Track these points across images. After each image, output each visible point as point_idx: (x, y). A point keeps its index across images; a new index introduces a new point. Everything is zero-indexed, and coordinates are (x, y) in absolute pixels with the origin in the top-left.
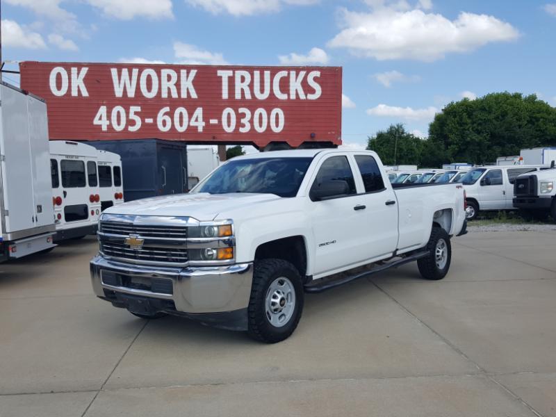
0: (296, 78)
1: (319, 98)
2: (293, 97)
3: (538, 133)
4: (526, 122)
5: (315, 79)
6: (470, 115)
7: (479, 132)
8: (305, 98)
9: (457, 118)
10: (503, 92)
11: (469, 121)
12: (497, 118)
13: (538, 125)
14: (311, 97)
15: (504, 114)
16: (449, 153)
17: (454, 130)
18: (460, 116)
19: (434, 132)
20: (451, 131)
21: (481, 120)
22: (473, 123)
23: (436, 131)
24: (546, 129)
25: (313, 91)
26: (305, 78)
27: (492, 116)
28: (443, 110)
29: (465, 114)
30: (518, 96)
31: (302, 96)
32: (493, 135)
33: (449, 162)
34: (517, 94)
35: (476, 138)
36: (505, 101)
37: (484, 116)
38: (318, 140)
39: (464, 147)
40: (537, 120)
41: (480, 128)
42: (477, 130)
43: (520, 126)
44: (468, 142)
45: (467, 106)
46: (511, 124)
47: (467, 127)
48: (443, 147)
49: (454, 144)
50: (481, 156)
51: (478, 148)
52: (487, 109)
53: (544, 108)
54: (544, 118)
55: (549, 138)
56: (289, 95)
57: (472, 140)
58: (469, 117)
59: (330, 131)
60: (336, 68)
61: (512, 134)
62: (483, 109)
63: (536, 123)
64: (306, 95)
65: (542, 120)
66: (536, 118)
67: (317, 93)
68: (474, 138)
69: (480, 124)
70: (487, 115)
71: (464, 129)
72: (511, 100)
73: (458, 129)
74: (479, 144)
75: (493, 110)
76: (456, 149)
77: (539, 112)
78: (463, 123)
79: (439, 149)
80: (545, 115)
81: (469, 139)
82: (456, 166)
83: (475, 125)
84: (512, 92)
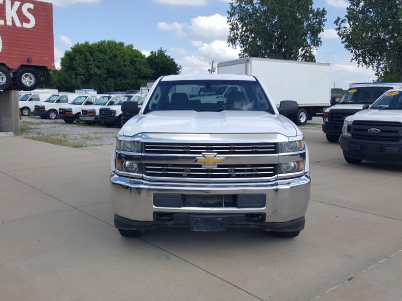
0: (12, 7)
1: (33, 28)
2: (9, 23)
3: (137, 71)
4: (128, 63)
5: (29, 10)
6: (92, 55)
7: (99, 68)
8: (21, 26)
9: (82, 56)
10: (112, 40)
11: (92, 58)
12: (110, 59)
13: (136, 66)
14: (26, 25)
15: (115, 56)
16: (79, 81)
17: (81, 65)
18: (84, 54)
19: (65, 64)
20: (79, 65)
21: (100, 59)
22: (94, 60)
23: (67, 64)
24: (140, 69)
25: (28, 21)
26: (20, 8)
27: (107, 57)
28: (71, 48)
29: (88, 53)
30: (121, 44)
31: (18, 24)
32: (108, 71)
33: (79, 89)
34: (121, 42)
35: (98, 72)
36: (115, 47)
37: (101, 56)
38: (34, 65)
39: (89, 78)
40: (135, 62)
41: (99, 64)
42: (97, 66)
43: (125, 66)
44: (92, 74)
45: (89, 48)
46: (120, 64)
47: (90, 63)
48: (74, 76)
49: (81, 75)
50: (101, 85)
51: (99, 79)
52: (103, 51)
53: (139, 54)
54: (139, 61)
55: (142, 75)
56: (5, 21)
57: (95, 73)
58: (91, 56)
59: (45, 57)
60: (48, 3)
61: (121, 71)
62: (101, 51)
63: (135, 64)
64: (22, 24)
65: (138, 62)
66: (134, 61)
67: (31, 22)
68: (96, 71)
69: (99, 62)
70: (104, 56)
71: (88, 65)
72: (119, 46)
73: (84, 64)
74: (100, 76)
75: (108, 52)
76: (84, 79)
77: (136, 57)
78: (87, 60)
79: (71, 78)
80: (139, 59)
81: (92, 72)
82: (86, 91)
83: (96, 62)
84: (118, 41)
